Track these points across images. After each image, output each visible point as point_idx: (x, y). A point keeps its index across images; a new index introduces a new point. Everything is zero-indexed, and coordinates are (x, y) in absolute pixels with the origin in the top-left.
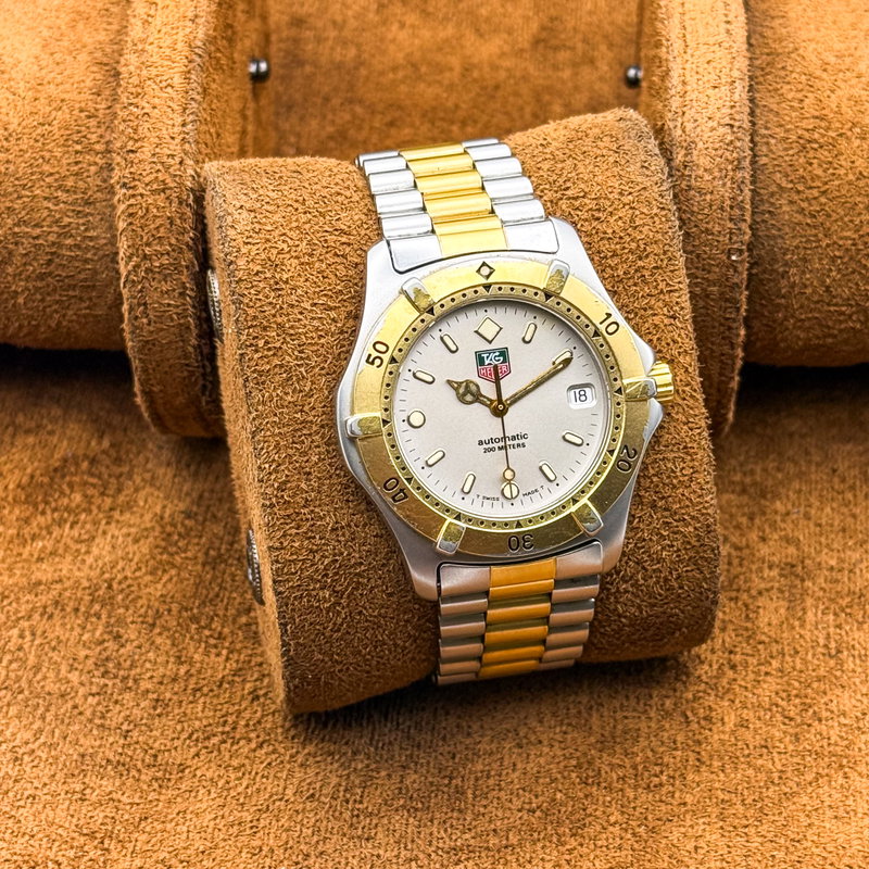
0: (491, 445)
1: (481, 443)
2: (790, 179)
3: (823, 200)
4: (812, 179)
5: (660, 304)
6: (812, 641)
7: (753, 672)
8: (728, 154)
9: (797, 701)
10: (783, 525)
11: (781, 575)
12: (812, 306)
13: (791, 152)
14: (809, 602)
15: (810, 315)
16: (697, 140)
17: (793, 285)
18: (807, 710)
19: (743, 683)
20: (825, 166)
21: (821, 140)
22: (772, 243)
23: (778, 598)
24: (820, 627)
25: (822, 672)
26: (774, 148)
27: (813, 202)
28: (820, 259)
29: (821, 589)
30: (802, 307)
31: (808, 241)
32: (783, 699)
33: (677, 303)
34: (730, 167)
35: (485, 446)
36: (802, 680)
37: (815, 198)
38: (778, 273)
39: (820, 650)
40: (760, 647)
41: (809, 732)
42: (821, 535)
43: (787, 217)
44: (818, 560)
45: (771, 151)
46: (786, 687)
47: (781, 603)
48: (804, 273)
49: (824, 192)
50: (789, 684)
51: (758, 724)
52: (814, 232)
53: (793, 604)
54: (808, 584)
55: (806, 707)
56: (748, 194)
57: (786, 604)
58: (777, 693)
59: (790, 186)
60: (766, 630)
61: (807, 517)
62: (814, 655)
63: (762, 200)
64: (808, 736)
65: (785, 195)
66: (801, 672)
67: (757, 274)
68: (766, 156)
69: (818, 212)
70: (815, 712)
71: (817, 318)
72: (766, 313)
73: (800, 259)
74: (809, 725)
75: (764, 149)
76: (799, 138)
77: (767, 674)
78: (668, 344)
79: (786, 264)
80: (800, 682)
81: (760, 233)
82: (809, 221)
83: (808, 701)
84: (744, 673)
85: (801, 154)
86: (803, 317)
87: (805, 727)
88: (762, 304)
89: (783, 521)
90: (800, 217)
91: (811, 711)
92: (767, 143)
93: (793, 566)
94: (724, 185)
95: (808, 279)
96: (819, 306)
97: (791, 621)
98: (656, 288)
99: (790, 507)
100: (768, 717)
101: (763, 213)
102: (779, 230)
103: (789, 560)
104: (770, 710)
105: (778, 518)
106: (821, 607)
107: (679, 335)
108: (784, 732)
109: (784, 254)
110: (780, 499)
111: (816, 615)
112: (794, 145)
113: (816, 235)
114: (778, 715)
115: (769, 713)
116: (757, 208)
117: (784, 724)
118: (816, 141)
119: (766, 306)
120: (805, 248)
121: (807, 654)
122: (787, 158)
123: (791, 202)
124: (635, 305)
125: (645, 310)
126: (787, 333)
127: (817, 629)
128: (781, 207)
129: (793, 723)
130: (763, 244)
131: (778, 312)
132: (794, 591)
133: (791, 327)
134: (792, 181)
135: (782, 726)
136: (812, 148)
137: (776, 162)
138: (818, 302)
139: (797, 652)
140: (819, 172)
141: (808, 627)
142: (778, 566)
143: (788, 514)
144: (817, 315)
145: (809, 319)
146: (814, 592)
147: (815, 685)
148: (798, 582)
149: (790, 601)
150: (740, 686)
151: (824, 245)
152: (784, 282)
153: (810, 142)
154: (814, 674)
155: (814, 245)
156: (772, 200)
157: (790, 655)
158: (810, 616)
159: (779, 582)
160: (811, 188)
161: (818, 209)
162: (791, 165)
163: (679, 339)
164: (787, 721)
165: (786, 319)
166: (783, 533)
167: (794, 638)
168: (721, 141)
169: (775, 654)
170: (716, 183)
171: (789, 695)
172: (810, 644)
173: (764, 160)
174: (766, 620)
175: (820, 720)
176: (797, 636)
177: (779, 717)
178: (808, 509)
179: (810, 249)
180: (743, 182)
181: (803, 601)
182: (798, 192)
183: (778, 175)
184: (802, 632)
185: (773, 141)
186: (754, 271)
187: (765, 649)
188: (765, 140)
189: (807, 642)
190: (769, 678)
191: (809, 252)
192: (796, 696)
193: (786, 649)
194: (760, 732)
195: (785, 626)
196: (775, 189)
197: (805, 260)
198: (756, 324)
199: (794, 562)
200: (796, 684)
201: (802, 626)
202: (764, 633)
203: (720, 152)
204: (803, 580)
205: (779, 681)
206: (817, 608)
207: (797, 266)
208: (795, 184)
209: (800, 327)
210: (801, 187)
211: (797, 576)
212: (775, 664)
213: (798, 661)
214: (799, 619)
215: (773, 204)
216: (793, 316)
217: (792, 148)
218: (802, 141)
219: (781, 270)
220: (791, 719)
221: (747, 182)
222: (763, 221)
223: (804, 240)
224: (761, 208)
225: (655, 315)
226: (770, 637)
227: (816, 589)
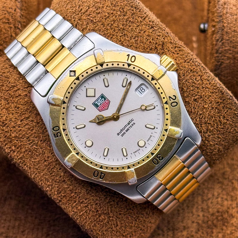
0: (123, 132)
1: (118, 134)
5: (144, 26)
33: (150, 21)
35: (120, 134)
78: (157, 39)
98: (138, 22)
107: (159, 32)
124: (135, 34)
125: (140, 33)
163: (160, 34)
225: (145, 32)
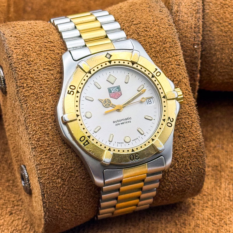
2: (217, 18)
3: (230, 26)
4: (226, 18)
6: (224, 195)
7: (202, 206)
8: (193, 7)
9: (218, 217)
10: (213, 151)
11: (212, 170)
12: (225, 67)
13: (218, 8)
14: (223, 180)
15: (224, 70)
16: (182, 2)
17: (218, 59)
18: (221, 221)
19: (197, 210)
20: (230, 14)
21: (229, 4)
22: (210, 42)
23: (211, 178)
24: (227, 189)
25: (227, 206)
26: (211, 7)
27: (226, 27)
28: (228, 49)
29: (228, 175)
30: (221, 67)
31: (224, 42)
32: (212, 216)
34: (194, 13)
36: (220, 209)
37: (227, 26)
38: (212, 54)
39: (227, 198)
40: (204, 197)
41: (222, 229)
42: (228, 155)
43: (216, 33)
44: (226, 164)
45: (210, 8)
46: (213, 212)
47: (212, 180)
48: (222, 54)
49: (230, 24)
50: (215, 211)
51: (203, 226)
52: (226, 38)
53: (216, 181)
54: (223, 173)
55: (221, 219)
56: (201, 23)
57: (214, 181)
58: (210, 214)
59: (217, 21)
60: (206, 190)
61: (223, 148)
62: (224, 200)
63: (206, 26)
64: (222, 230)
65: (215, 25)
66: (219, 206)
67: (204, 54)
68: (208, 9)
69: (228, 31)
70: (224, 222)
71: (226, 72)
72: (208, 69)
73: (221, 49)
74: (222, 226)
75: (208, 7)
76: (221, 3)
77: (207, 207)
79: (215, 51)
80: (219, 210)
81: (206, 39)
82: (224, 34)
83: (222, 217)
84: (198, 206)
85: (221, 9)
86: (221, 71)
87: (221, 227)
88: (206, 66)
89: (213, 149)
90: (221, 33)
91: (223, 221)
92: (209, 5)
93: (217, 166)
94: (192, 19)
95: (223, 56)
96: (227, 67)
97: (216, 187)
99: (216, 144)
100: (207, 223)
101: (207, 31)
102: (213, 37)
103: (216, 164)
104: (208, 220)
105: (211, 149)
106: (227, 182)
108: (213, 229)
109: (215, 47)
110: (213, 141)
111: (225, 185)
112: (219, 6)
113: (227, 40)
114: (210, 222)
115: (207, 222)
116: (205, 29)
117: (213, 226)
118: (227, 4)
119: (207, 67)
120: (223, 45)
121: (222, 199)
122: (216, 11)
123: (218, 27)
126: (215, 77)
127: (226, 190)
128: (214, 29)
129: (216, 225)
130: (207, 43)
131: (212, 69)
132: (217, 176)
133: (217, 75)
134: (218, 19)
135: (212, 227)
136: (226, 7)
137: (212, 12)
138: (227, 65)
139: (218, 199)
140: (228, 16)
141: (222, 189)
142: (211, 167)
143: (215, 147)
144: (227, 71)
145: (224, 72)
146: (224, 176)
147: (225, 211)
148: (219, 173)
149: (216, 180)
150: (196, 211)
151: (230, 44)
152: (214, 58)
153: (225, 4)
154: (224, 207)
155: (226, 43)
156: (210, 26)
157: (216, 200)
158: (223, 185)
159: (211, 172)
160: (225, 22)
161: (228, 30)
162: (218, 13)
164: (214, 225)
165: (215, 72)
166: (213, 154)
167: (217, 193)
168: (191, 3)
169: (210, 199)
170: (189, 18)
171: (215, 215)
172: (223, 196)
173: (207, 11)
174: (207, 187)
175: (226, 224)
176: (218, 193)
177: (211, 223)
178: (223, 145)
179: (224, 45)
180: (199, 18)
181: (221, 180)
182: (220, 23)
183: (213, 17)
184: (220, 191)
185: (211, 4)
186: (203, 53)
187: (206, 198)
188: (208, 4)
189: (222, 195)
190: (208, 209)
191: (224, 46)
192: (218, 215)
193: (214, 197)
194: (204, 229)
195: (214, 189)
196: (212, 22)
197: (222, 49)
198: (204, 74)
199: (217, 165)
200: (218, 211)
201: (220, 189)
202: (205, 192)
203: (190, 7)
204: (221, 172)
205: (211, 209)
206: (226, 182)
207: (220, 52)
208: (219, 20)
209: (220, 75)
210: (221, 21)
211: (218, 170)
212: (210, 203)
213: (218, 202)
214: (219, 186)
215: (211, 28)
216: (218, 71)
217: (218, 7)
218: (222, 4)
219: (214, 53)
220: (215, 224)
221: (201, 18)
222: (207, 34)
223: (222, 41)
224: (206, 29)
226: (208, 193)
227: (225, 175)
